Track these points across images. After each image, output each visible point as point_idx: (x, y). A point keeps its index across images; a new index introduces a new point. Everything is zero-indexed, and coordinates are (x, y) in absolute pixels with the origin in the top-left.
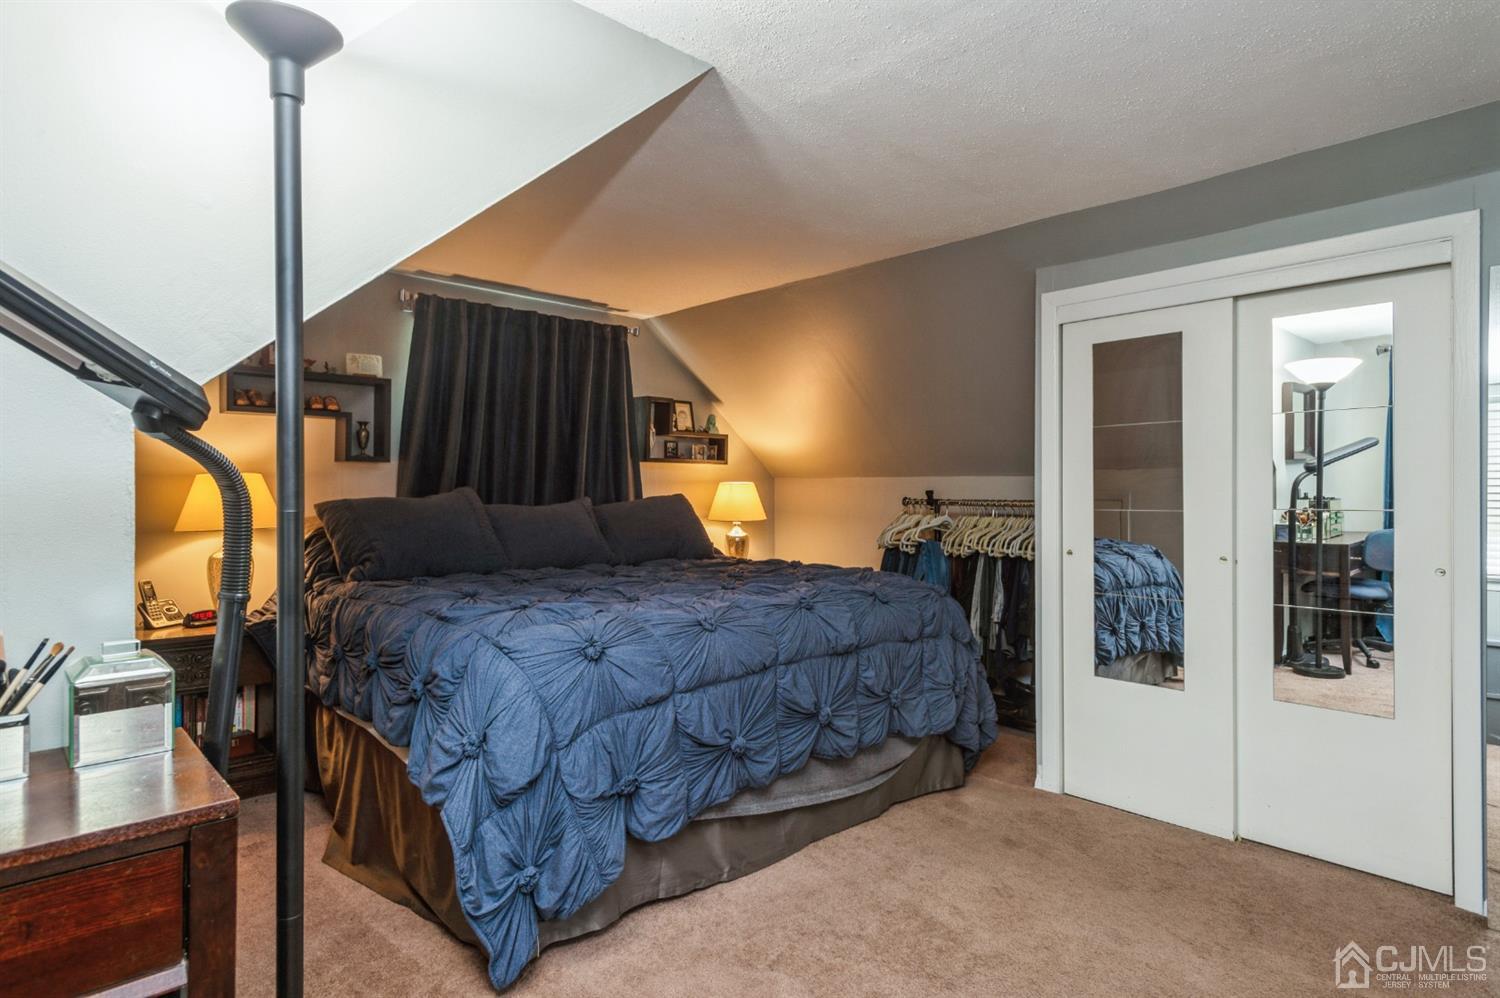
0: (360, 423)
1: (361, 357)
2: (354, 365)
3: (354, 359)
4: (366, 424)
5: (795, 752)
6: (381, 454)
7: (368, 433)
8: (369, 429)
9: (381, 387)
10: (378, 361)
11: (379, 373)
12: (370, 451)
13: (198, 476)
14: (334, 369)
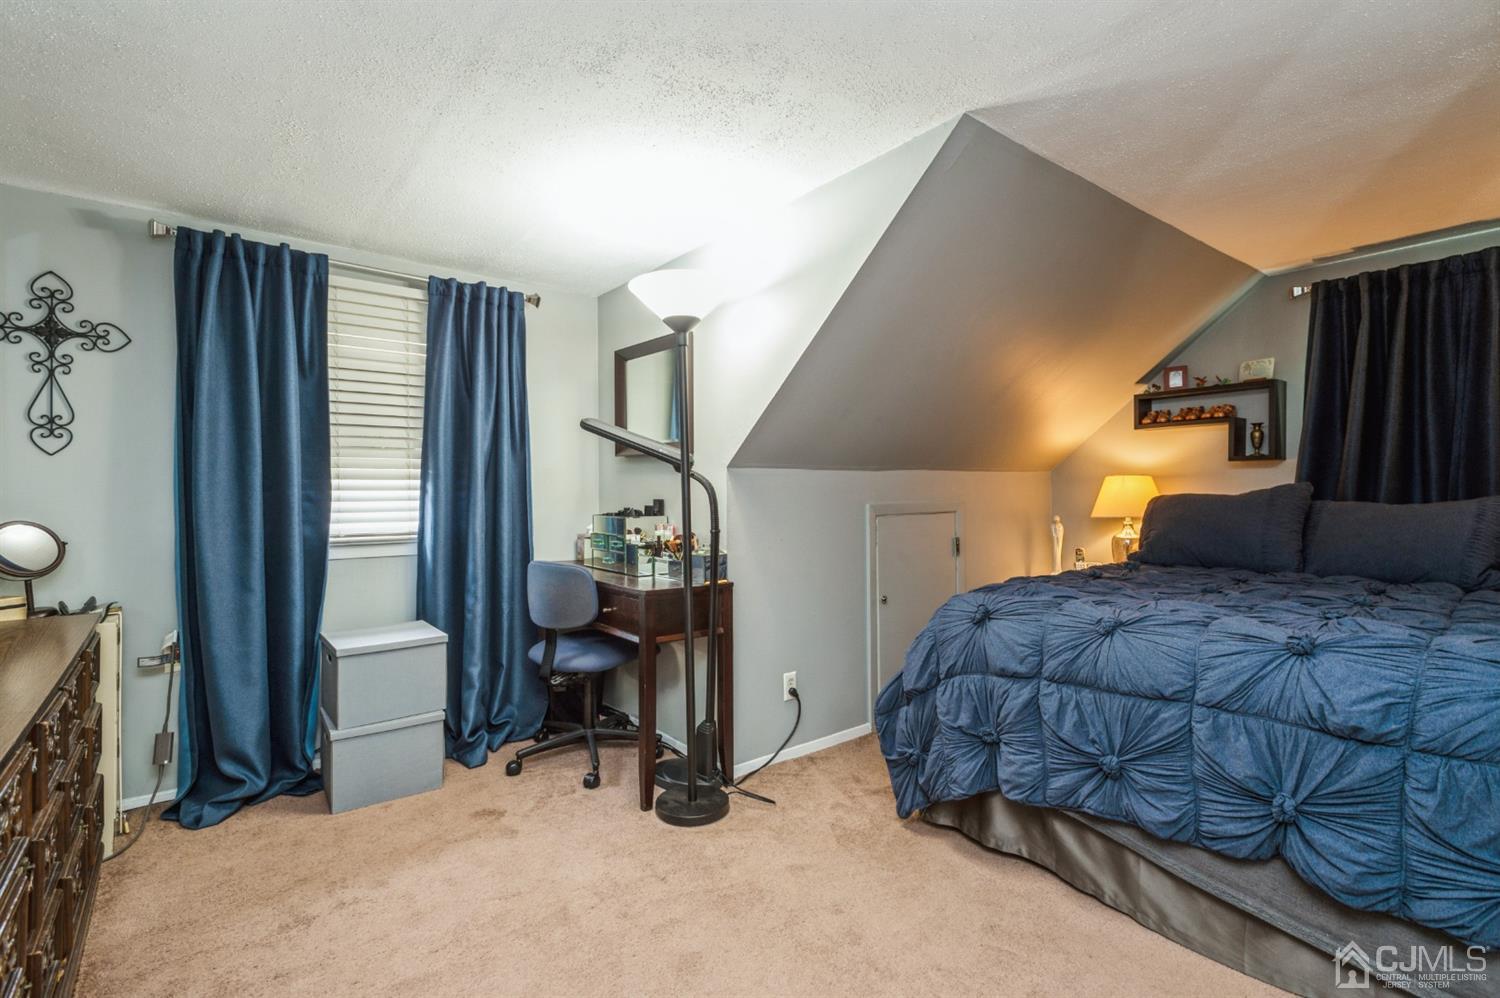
0: (1254, 425)
1: (1254, 364)
2: (1247, 372)
3: (1248, 367)
4: (1260, 425)
5: (1220, 828)
6: (1278, 454)
7: (1262, 434)
8: (1263, 430)
9: (1272, 388)
10: (1270, 363)
11: (1270, 374)
12: (1265, 451)
13: (1107, 478)
14: (1226, 380)
